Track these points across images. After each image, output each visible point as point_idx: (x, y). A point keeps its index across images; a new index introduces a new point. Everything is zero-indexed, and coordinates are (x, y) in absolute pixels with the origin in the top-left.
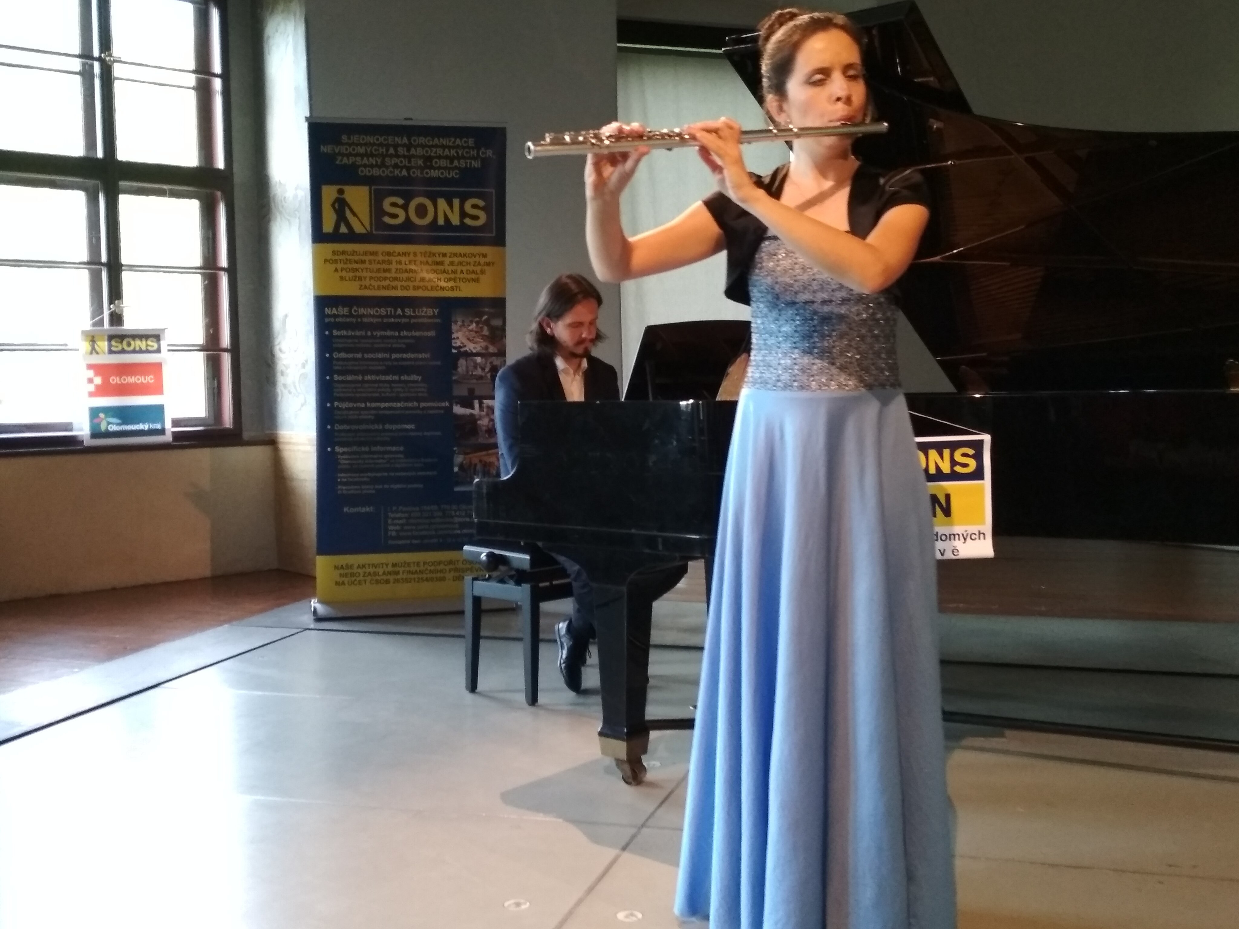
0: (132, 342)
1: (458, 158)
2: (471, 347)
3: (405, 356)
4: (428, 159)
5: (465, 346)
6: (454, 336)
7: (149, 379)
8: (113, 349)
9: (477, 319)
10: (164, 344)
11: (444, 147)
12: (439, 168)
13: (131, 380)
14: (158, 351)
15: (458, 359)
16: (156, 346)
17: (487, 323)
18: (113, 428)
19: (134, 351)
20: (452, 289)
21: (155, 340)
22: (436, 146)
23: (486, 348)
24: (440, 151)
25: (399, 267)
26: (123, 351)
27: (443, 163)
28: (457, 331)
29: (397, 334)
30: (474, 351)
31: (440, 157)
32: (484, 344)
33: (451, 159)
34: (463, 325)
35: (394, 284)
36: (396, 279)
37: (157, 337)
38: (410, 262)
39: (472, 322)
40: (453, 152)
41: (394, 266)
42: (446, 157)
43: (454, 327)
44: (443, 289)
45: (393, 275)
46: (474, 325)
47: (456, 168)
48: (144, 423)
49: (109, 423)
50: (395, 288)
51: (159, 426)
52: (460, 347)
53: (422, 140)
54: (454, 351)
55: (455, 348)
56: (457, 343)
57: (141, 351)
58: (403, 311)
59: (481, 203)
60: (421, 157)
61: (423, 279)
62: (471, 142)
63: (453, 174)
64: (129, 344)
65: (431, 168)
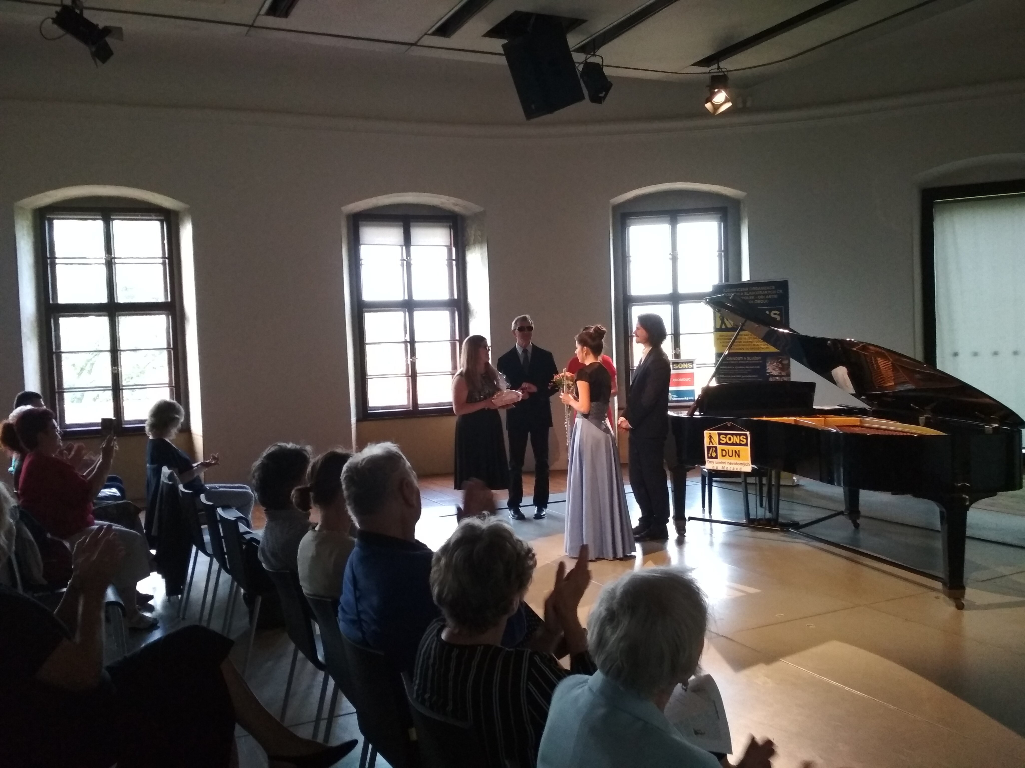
0: (682, 365)
1: (768, 295)
2: (774, 373)
3: (747, 376)
4: (756, 296)
5: (772, 372)
6: (767, 368)
7: (688, 379)
8: (675, 368)
9: (776, 361)
10: (695, 365)
11: (762, 291)
12: (761, 299)
13: (681, 380)
14: (693, 368)
15: (769, 378)
16: (692, 366)
17: (781, 362)
18: (675, 399)
19: (683, 369)
20: (766, 348)
21: (691, 364)
22: (760, 290)
23: (781, 373)
24: (761, 292)
25: (745, 340)
26: (678, 369)
27: (762, 297)
28: (769, 366)
29: (744, 367)
30: (775, 374)
31: (760, 295)
32: (780, 371)
33: (765, 295)
34: (771, 364)
35: (743, 347)
36: (743, 345)
37: (692, 363)
38: (749, 338)
39: (774, 362)
40: (766, 292)
41: (743, 340)
42: (763, 295)
43: (767, 365)
44: (763, 348)
45: (743, 344)
46: (775, 363)
47: (767, 299)
48: (686, 397)
49: (673, 397)
50: (743, 349)
51: (693, 398)
52: (770, 373)
53: (754, 288)
54: (767, 374)
55: (768, 373)
56: (768, 371)
57: (686, 368)
58: (746, 358)
59: (778, 312)
60: (753, 295)
61: (754, 345)
62: (773, 288)
63: (766, 301)
64: (681, 366)
65: (757, 299)
